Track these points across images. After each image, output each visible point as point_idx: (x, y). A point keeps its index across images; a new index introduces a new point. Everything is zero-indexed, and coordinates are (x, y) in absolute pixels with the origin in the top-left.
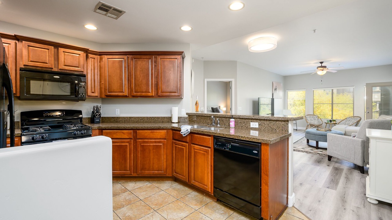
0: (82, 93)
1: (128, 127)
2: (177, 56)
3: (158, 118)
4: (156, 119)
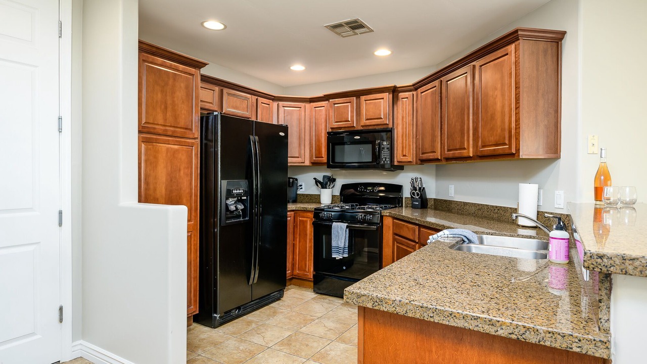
0: (386, 158)
2: (508, 48)
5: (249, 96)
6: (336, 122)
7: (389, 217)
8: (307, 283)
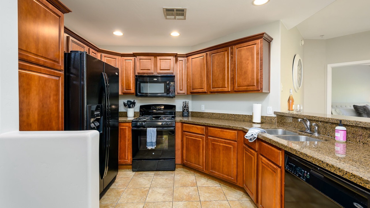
0: (172, 91)
1: (201, 123)
2: (256, 41)
3: (239, 116)
4: (236, 116)
5: (85, 46)
6: (141, 70)
7: (180, 123)
8: (129, 166)
